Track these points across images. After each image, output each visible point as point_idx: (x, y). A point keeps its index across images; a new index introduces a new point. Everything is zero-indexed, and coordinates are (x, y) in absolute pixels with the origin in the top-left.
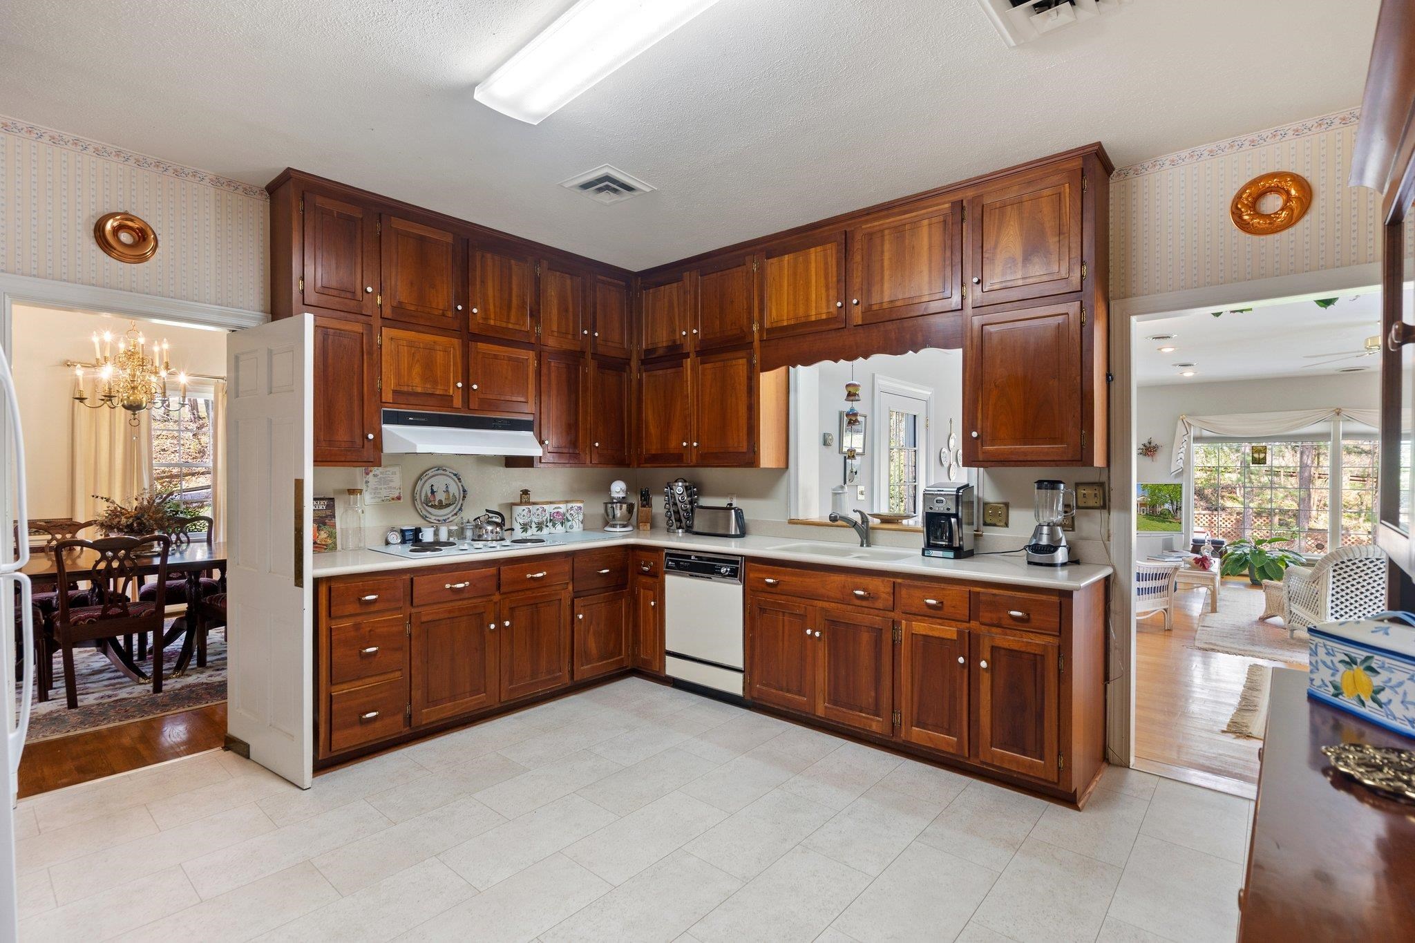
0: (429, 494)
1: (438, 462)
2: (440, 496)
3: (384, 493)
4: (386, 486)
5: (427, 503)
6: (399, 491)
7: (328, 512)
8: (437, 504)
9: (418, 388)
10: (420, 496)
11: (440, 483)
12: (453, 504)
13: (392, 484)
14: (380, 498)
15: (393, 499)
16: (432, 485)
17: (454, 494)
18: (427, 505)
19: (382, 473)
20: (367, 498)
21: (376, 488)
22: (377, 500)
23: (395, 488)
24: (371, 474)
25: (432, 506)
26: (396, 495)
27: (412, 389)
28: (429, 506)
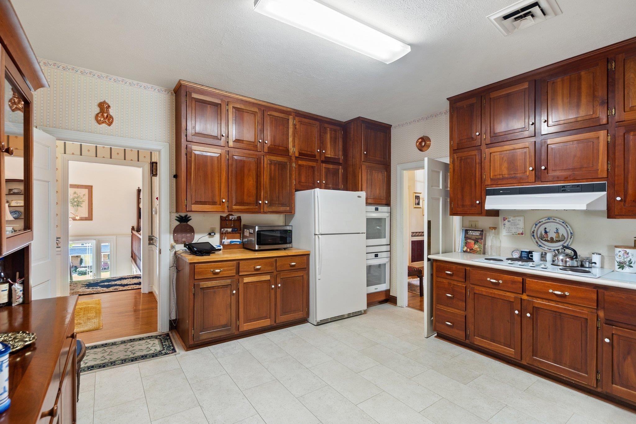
0: (543, 233)
1: (550, 215)
2: (552, 234)
3: (514, 230)
4: (515, 227)
5: (542, 238)
6: (522, 230)
7: (480, 237)
8: (549, 239)
9: (506, 175)
10: (537, 234)
11: (551, 228)
12: (562, 241)
13: (518, 226)
14: (512, 232)
15: (519, 234)
16: (545, 228)
17: (563, 234)
18: (542, 239)
19: (513, 220)
20: (504, 233)
21: (509, 228)
22: (509, 234)
23: (520, 228)
24: (506, 221)
25: (545, 240)
26: (521, 232)
27: (503, 176)
28: (543, 240)
